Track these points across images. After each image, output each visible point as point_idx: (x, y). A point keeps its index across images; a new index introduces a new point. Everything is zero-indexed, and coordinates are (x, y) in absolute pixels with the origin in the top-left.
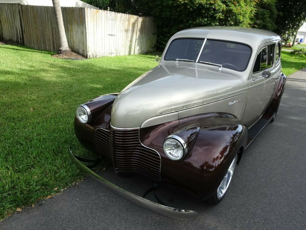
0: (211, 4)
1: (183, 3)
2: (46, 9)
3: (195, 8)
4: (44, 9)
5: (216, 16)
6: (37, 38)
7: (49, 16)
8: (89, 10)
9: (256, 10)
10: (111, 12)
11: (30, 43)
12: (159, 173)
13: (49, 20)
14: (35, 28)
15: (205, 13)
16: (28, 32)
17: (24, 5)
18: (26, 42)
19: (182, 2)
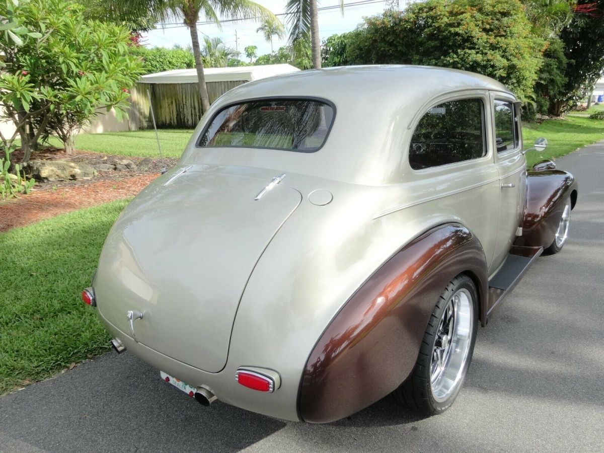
5: (496, 74)
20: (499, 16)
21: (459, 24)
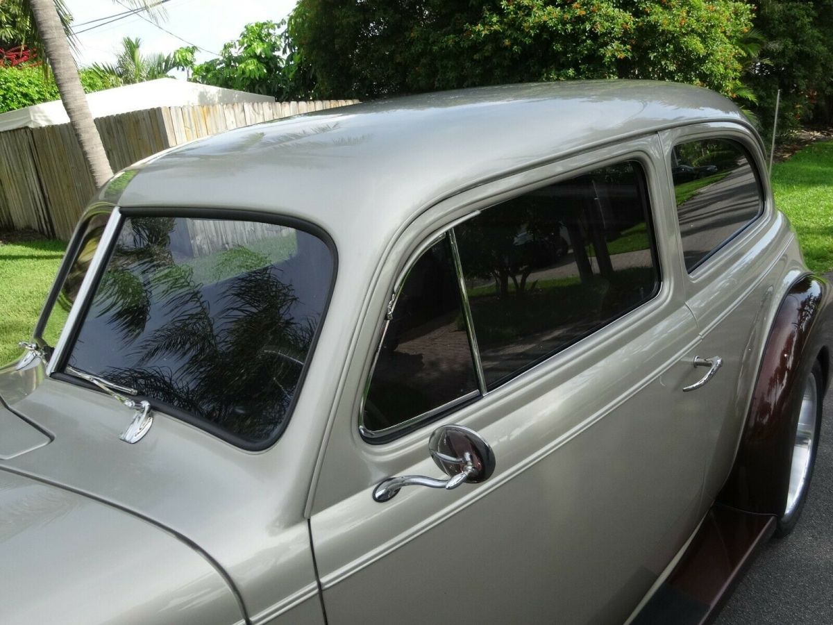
0: (580, 20)
1: (486, 34)
3: (528, 41)
9: (752, 11)
14: (68, 187)
15: (565, 53)
16: (56, 201)
17: (37, 129)
18: (57, 229)
19: (484, 33)
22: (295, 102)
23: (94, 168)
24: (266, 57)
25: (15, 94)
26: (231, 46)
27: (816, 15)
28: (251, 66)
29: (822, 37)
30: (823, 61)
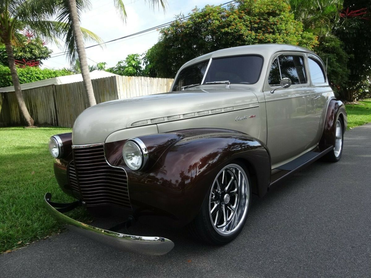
2: (78, 85)
4: (77, 86)
6: (71, 116)
7: (81, 92)
8: (120, 78)
10: (145, 77)
11: (64, 123)
12: (128, 200)
13: (82, 96)
14: (69, 106)
16: (61, 112)
17: (58, 85)
18: (60, 123)
20: (266, 17)
21: (229, 25)
22: (158, 78)
23: (89, 96)
24: (136, 66)
25: (34, 77)
26: (121, 62)
27: (337, 58)
28: (131, 69)
29: (340, 66)
30: (341, 74)
